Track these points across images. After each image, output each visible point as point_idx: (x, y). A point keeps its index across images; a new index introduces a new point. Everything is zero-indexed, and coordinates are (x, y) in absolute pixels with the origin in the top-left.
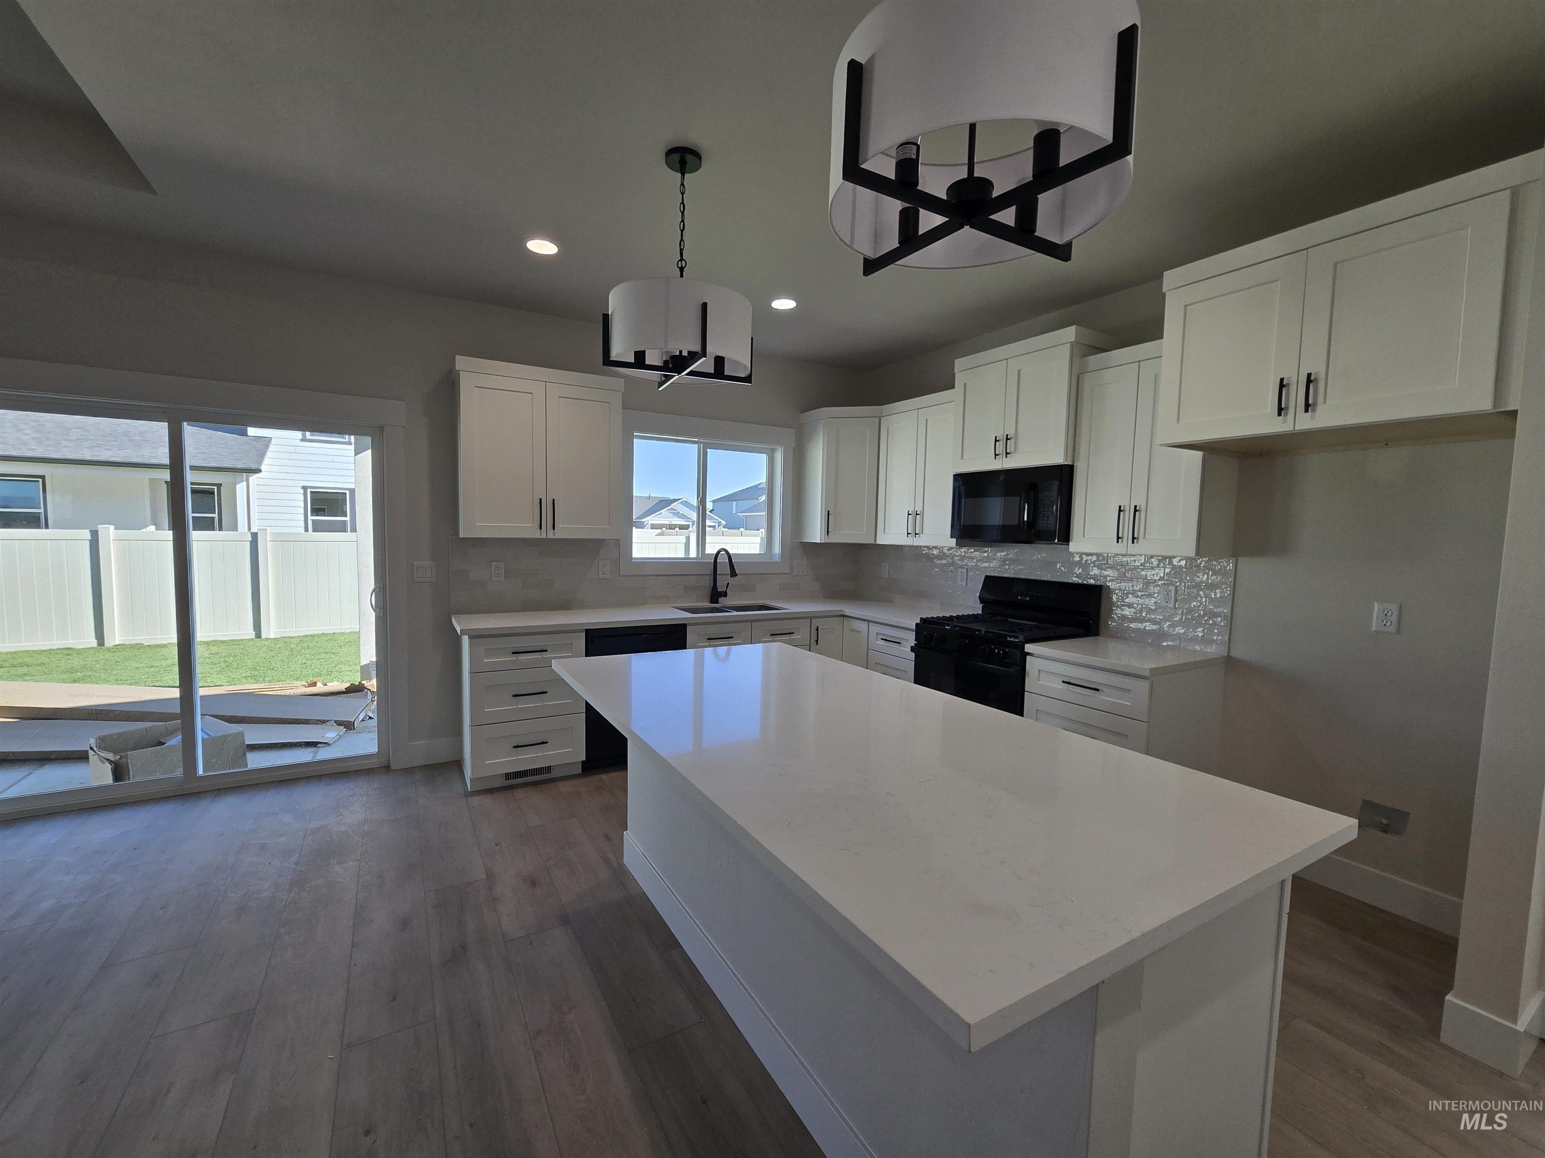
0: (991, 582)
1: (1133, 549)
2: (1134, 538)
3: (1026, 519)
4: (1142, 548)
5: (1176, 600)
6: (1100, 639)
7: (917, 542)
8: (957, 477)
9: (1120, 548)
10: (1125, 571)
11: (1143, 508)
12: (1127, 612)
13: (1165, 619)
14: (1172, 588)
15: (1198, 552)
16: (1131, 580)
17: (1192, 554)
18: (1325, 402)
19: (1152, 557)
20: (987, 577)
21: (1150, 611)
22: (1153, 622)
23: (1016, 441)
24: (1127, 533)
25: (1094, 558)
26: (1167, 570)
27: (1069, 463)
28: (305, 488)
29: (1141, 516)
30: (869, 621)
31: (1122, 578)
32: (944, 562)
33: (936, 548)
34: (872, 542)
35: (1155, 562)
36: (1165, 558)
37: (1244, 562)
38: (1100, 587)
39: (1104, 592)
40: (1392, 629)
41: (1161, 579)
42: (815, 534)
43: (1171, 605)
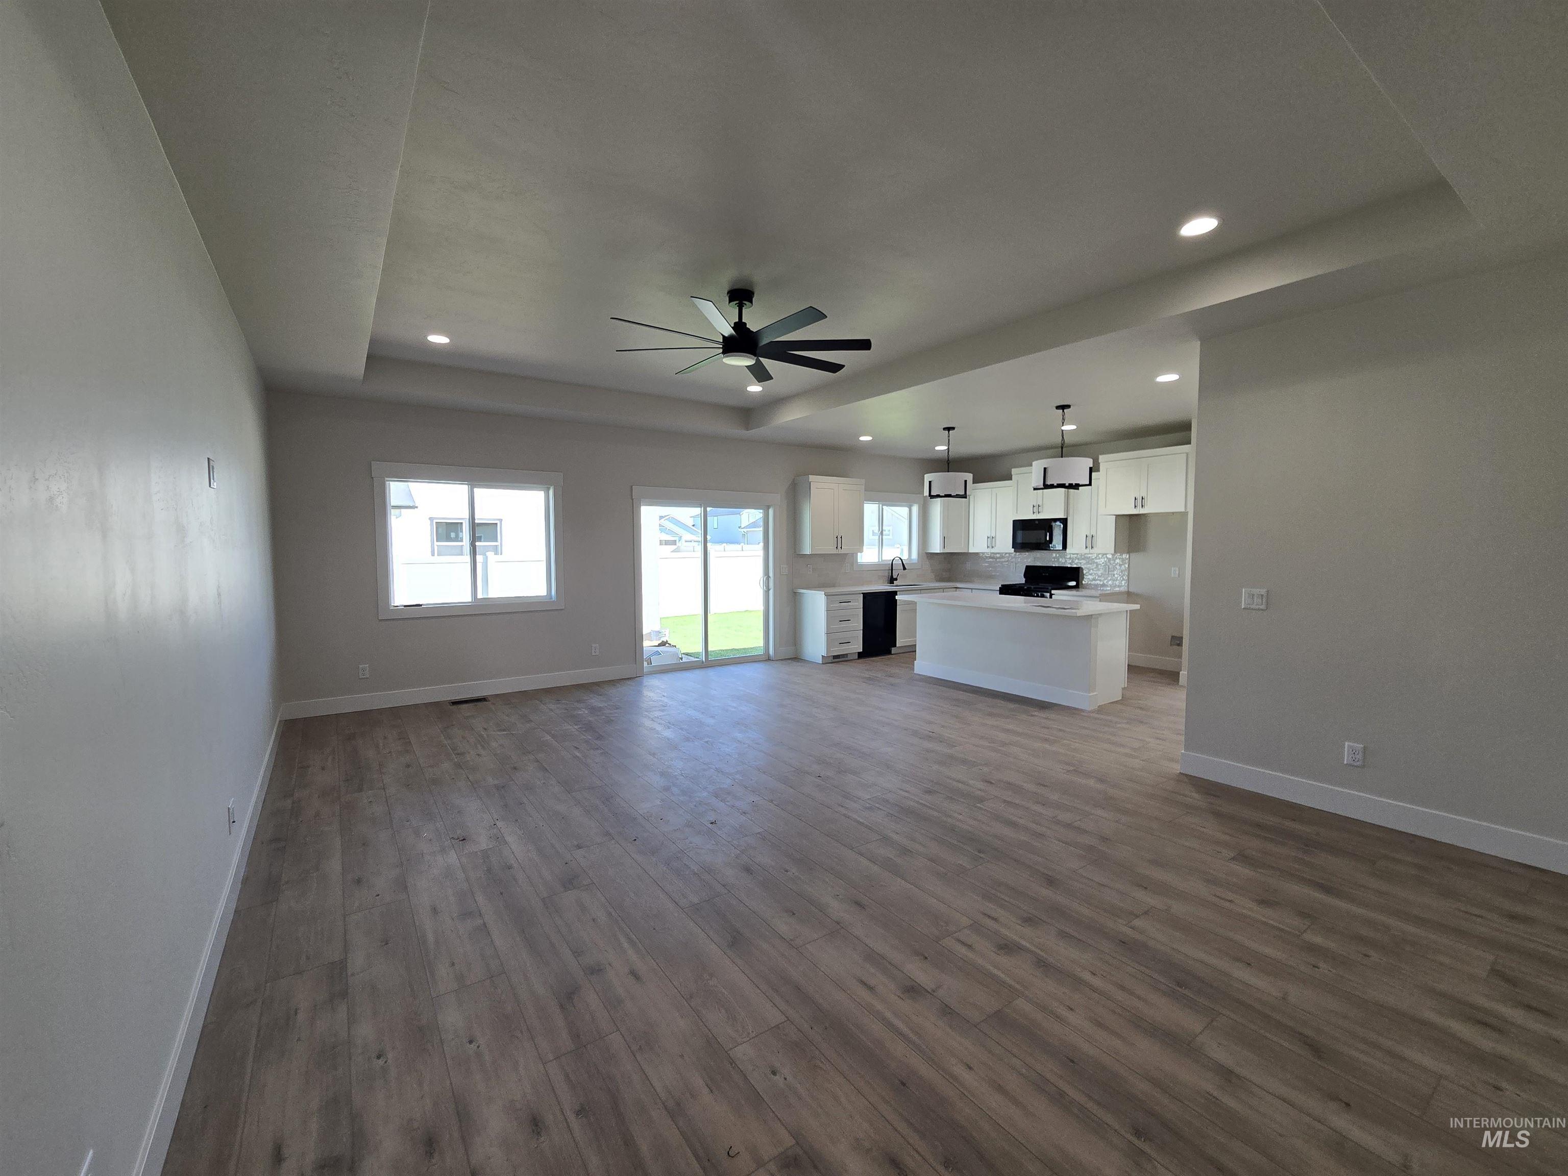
0: (1028, 568)
1: (1092, 551)
2: (1092, 547)
3: (1048, 539)
4: (1095, 550)
5: (1109, 571)
6: (1080, 589)
7: (993, 551)
8: (1015, 522)
9: (1087, 551)
10: (1090, 561)
11: (1095, 535)
12: (1090, 577)
13: (1105, 579)
14: (1107, 566)
15: (1115, 552)
16: (1091, 564)
17: (1113, 552)
18: (1147, 505)
19: (1099, 554)
20: (1027, 566)
21: (1099, 576)
22: (1100, 580)
23: (1042, 508)
24: (1089, 546)
25: (1076, 556)
26: (1105, 560)
27: (1065, 517)
28: (431, 519)
29: (1094, 538)
30: (972, 589)
31: (1088, 563)
32: (1003, 560)
33: (999, 553)
34: (966, 551)
35: (1100, 556)
36: (1104, 554)
37: (1133, 555)
38: (1079, 568)
39: (1080, 571)
40: (1177, 576)
41: (1103, 563)
42: (936, 547)
43: (1107, 573)
